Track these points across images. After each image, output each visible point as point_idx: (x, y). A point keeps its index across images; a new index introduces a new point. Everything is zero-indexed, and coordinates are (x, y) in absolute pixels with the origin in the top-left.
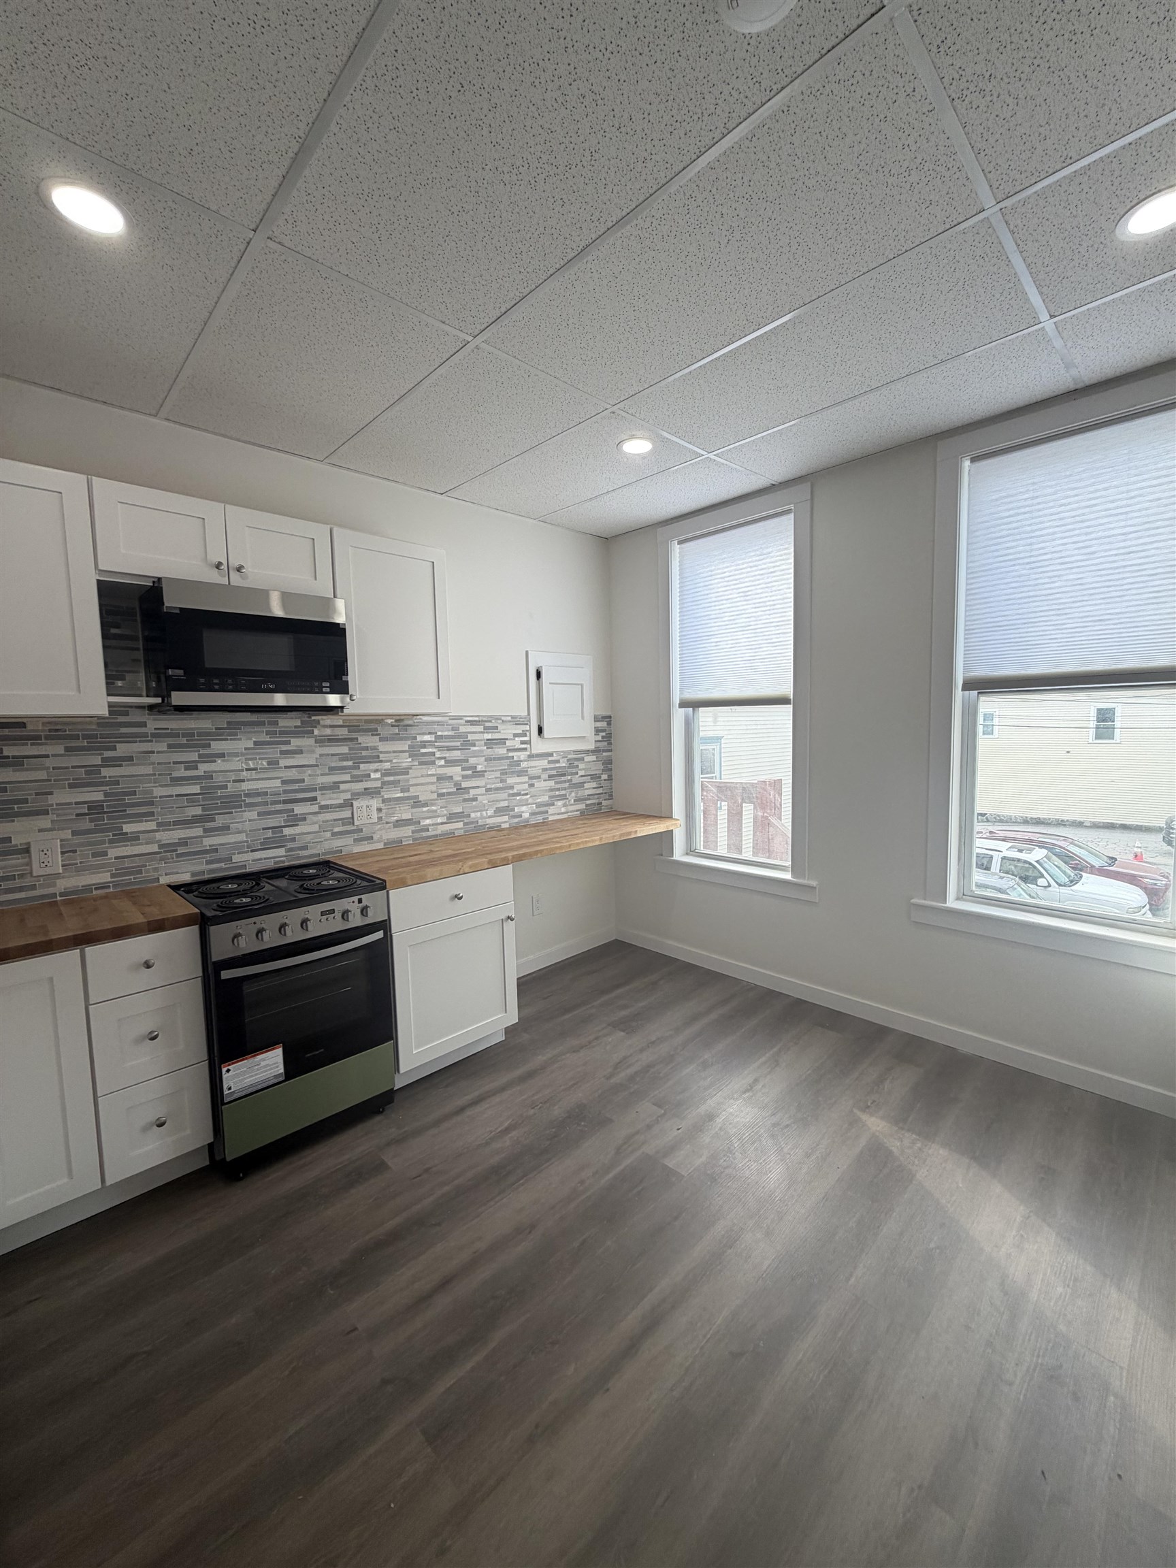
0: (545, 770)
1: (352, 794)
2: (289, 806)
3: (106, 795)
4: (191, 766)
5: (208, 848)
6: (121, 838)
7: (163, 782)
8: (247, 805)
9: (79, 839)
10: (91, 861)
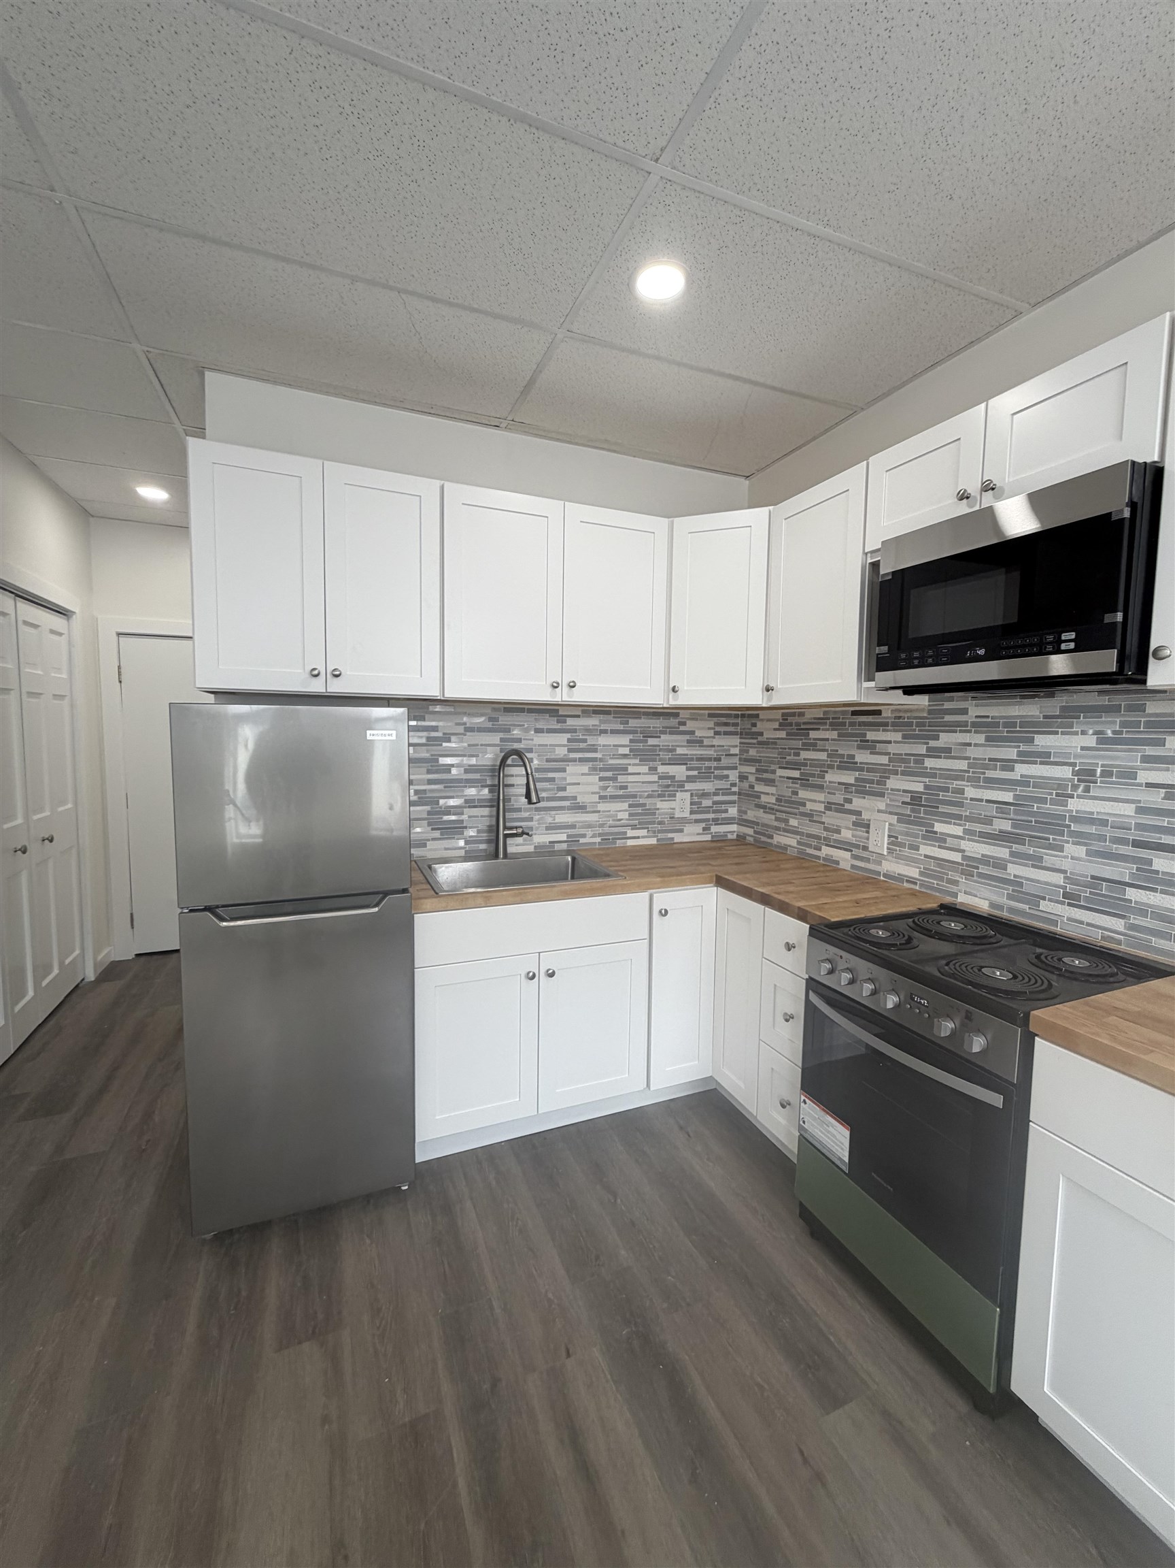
2: (1144, 853)
3: (926, 787)
4: (1008, 765)
5: (1012, 878)
6: (932, 836)
7: (975, 781)
8: (1073, 834)
9: (902, 827)
10: (907, 852)
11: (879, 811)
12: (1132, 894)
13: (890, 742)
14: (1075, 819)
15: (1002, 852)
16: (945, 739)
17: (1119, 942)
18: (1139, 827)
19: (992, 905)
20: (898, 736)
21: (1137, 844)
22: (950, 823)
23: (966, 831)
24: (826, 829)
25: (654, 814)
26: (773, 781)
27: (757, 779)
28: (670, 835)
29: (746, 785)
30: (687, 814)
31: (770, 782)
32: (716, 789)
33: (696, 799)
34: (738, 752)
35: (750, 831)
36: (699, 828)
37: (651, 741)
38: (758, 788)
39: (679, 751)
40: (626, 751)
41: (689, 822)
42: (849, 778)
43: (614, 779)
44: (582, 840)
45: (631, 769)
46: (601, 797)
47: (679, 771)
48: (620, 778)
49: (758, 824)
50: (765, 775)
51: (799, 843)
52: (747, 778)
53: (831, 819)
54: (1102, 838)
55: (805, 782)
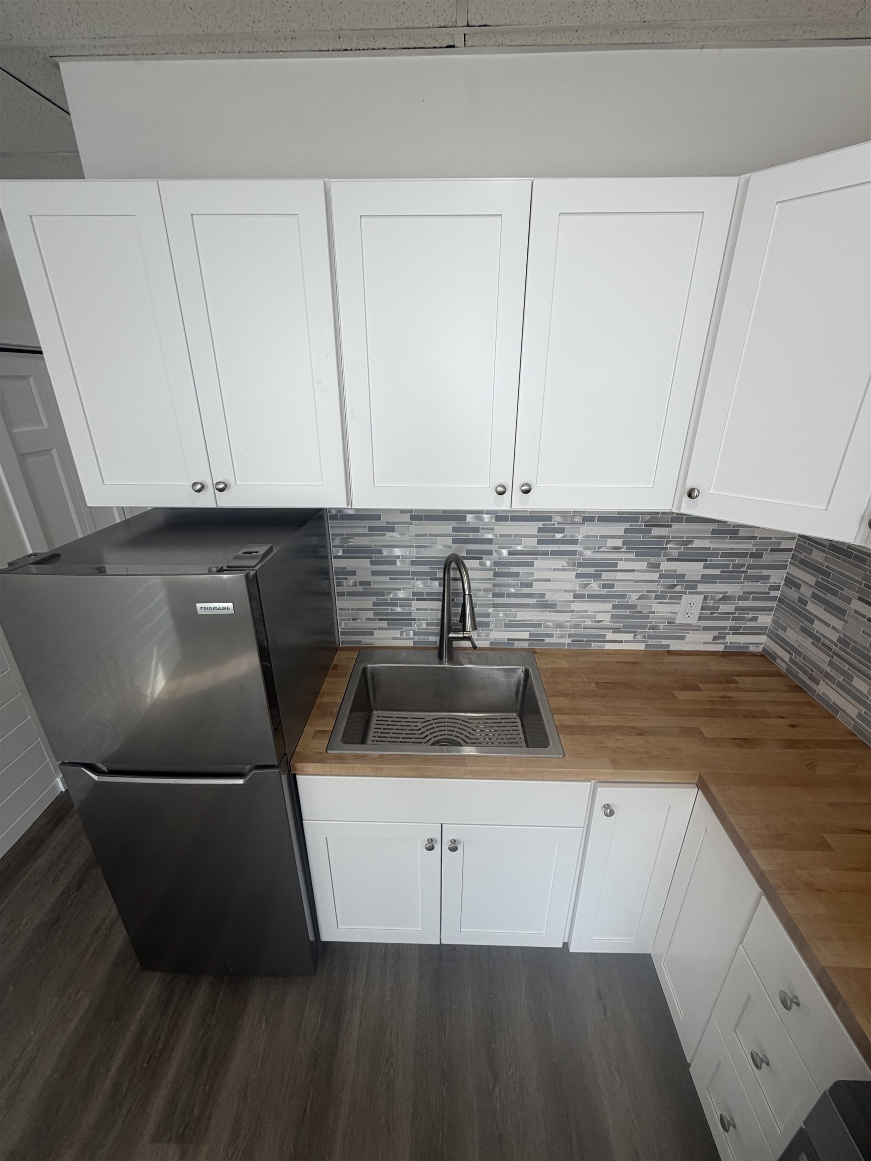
25: (647, 617)
27: (814, 596)
28: (664, 642)
29: (793, 594)
30: (693, 620)
32: (744, 593)
33: (711, 603)
36: (709, 636)
37: (656, 531)
39: (697, 544)
40: (619, 543)
41: (696, 629)
43: (597, 576)
44: (547, 640)
45: (621, 565)
46: (575, 596)
47: (693, 569)
48: (605, 575)
52: (798, 587)
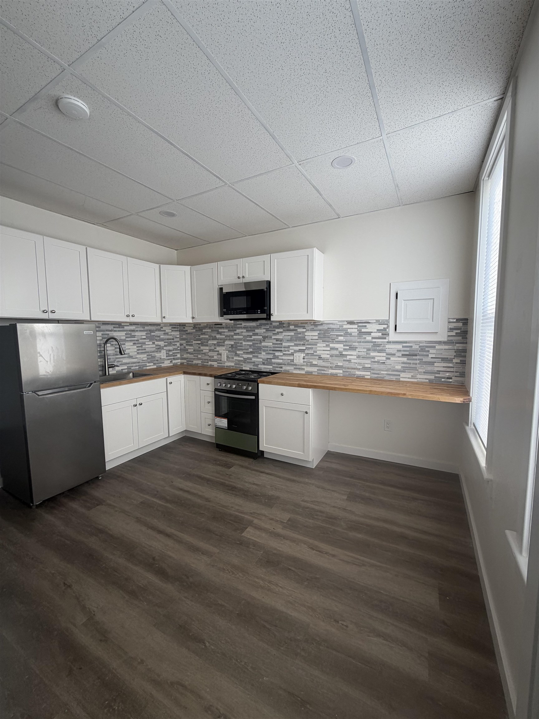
0: (399, 351)
1: (294, 351)
2: (274, 352)
3: (234, 343)
4: (251, 336)
5: (253, 362)
6: (237, 355)
7: (244, 341)
8: (263, 350)
9: (230, 353)
10: (231, 359)
11: (223, 350)
12: (273, 360)
13: (225, 332)
14: (263, 347)
15: (251, 356)
16: (238, 331)
17: (271, 370)
18: (273, 347)
19: (250, 368)
20: (227, 330)
21: (273, 350)
22: (240, 351)
23: (244, 352)
24: (210, 357)
25: (155, 358)
26: (192, 345)
27: (186, 345)
28: (160, 364)
29: (182, 347)
30: (165, 357)
31: (191, 345)
32: (173, 349)
33: (167, 352)
34: (179, 337)
35: (185, 361)
36: (169, 361)
37: (152, 334)
38: (187, 347)
39: (162, 337)
40: (145, 337)
41: (166, 360)
42: (215, 342)
43: (141, 347)
44: (132, 368)
45: (147, 343)
46: (138, 353)
47: (162, 343)
48: (143, 346)
49: (188, 358)
50: (189, 343)
51: (202, 362)
52: (183, 345)
53: (211, 354)
54: (268, 350)
55: (202, 344)
